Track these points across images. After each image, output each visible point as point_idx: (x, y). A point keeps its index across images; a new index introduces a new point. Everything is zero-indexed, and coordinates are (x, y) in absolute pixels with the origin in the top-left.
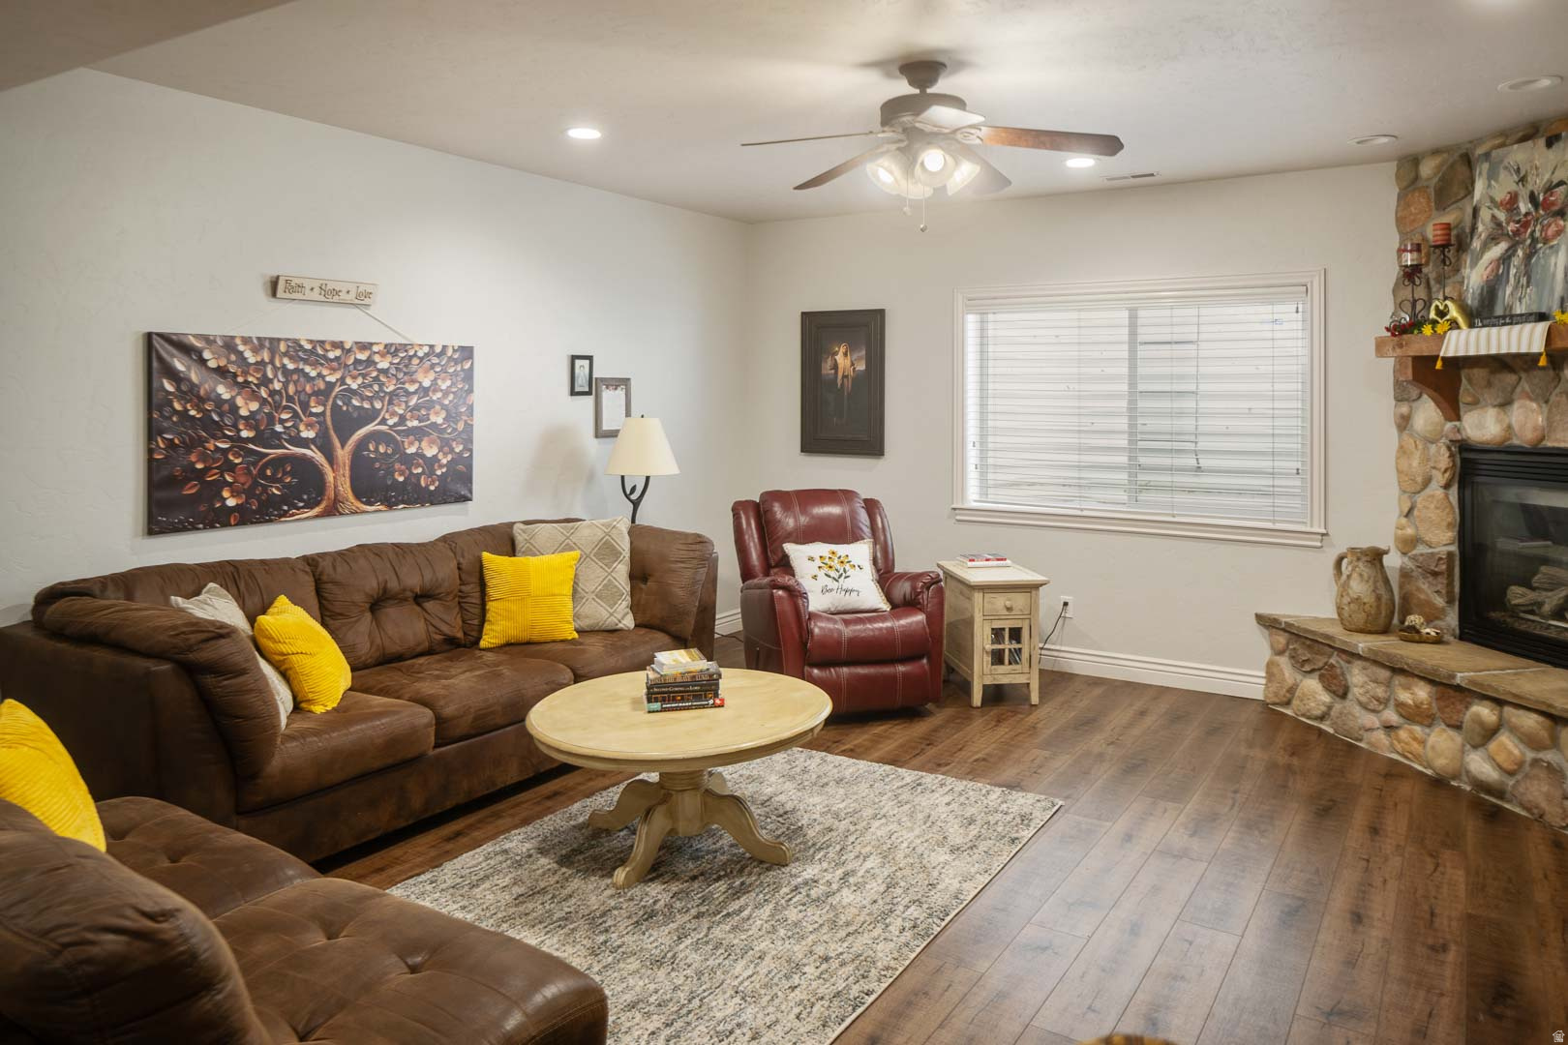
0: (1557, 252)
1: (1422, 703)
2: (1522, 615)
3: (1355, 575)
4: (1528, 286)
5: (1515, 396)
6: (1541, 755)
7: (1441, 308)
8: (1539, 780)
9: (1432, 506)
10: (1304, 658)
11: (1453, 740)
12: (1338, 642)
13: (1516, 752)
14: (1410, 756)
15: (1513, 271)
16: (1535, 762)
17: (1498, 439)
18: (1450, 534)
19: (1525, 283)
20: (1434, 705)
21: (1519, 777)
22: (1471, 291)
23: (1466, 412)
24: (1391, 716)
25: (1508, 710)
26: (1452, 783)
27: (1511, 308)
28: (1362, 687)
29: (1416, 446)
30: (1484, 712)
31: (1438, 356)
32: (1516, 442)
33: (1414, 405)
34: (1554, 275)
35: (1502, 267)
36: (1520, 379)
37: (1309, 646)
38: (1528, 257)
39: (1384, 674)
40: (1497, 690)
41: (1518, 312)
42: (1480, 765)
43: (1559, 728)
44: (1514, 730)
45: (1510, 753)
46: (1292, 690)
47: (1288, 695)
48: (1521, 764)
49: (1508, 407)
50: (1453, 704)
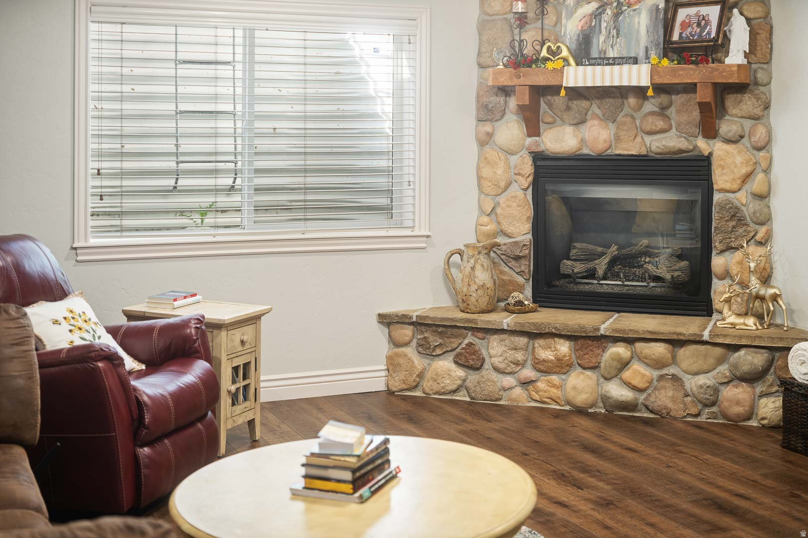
0: (639, 14)
1: (565, 356)
2: (578, 280)
3: (478, 267)
4: (618, 37)
5: (588, 117)
6: (665, 371)
7: (554, 48)
8: (665, 388)
9: (514, 204)
10: (436, 344)
11: (590, 378)
12: (480, 323)
13: (647, 373)
14: (548, 400)
15: (604, 25)
16: (661, 378)
17: (574, 150)
18: (528, 226)
19: (615, 34)
20: (573, 355)
21: (649, 391)
22: (569, 37)
23: (545, 130)
24: (528, 373)
25: (639, 345)
26: (589, 411)
27: (605, 53)
28: (501, 356)
29: (499, 157)
30: (621, 350)
31: (562, 86)
32: (586, 151)
33: (497, 124)
34: (638, 31)
35: (594, 20)
36: (592, 104)
37: (441, 333)
38: (617, 15)
39: (522, 341)
40: (636, 332)
41: (611, 56)
42: (617, 391)
43: (676, 349)
44: (643, 359)
45: (643, 375)
46: (421, 376)
47: (418, 379)
48: (651, 382)
49: (581, 126)
50: (592, 350)
